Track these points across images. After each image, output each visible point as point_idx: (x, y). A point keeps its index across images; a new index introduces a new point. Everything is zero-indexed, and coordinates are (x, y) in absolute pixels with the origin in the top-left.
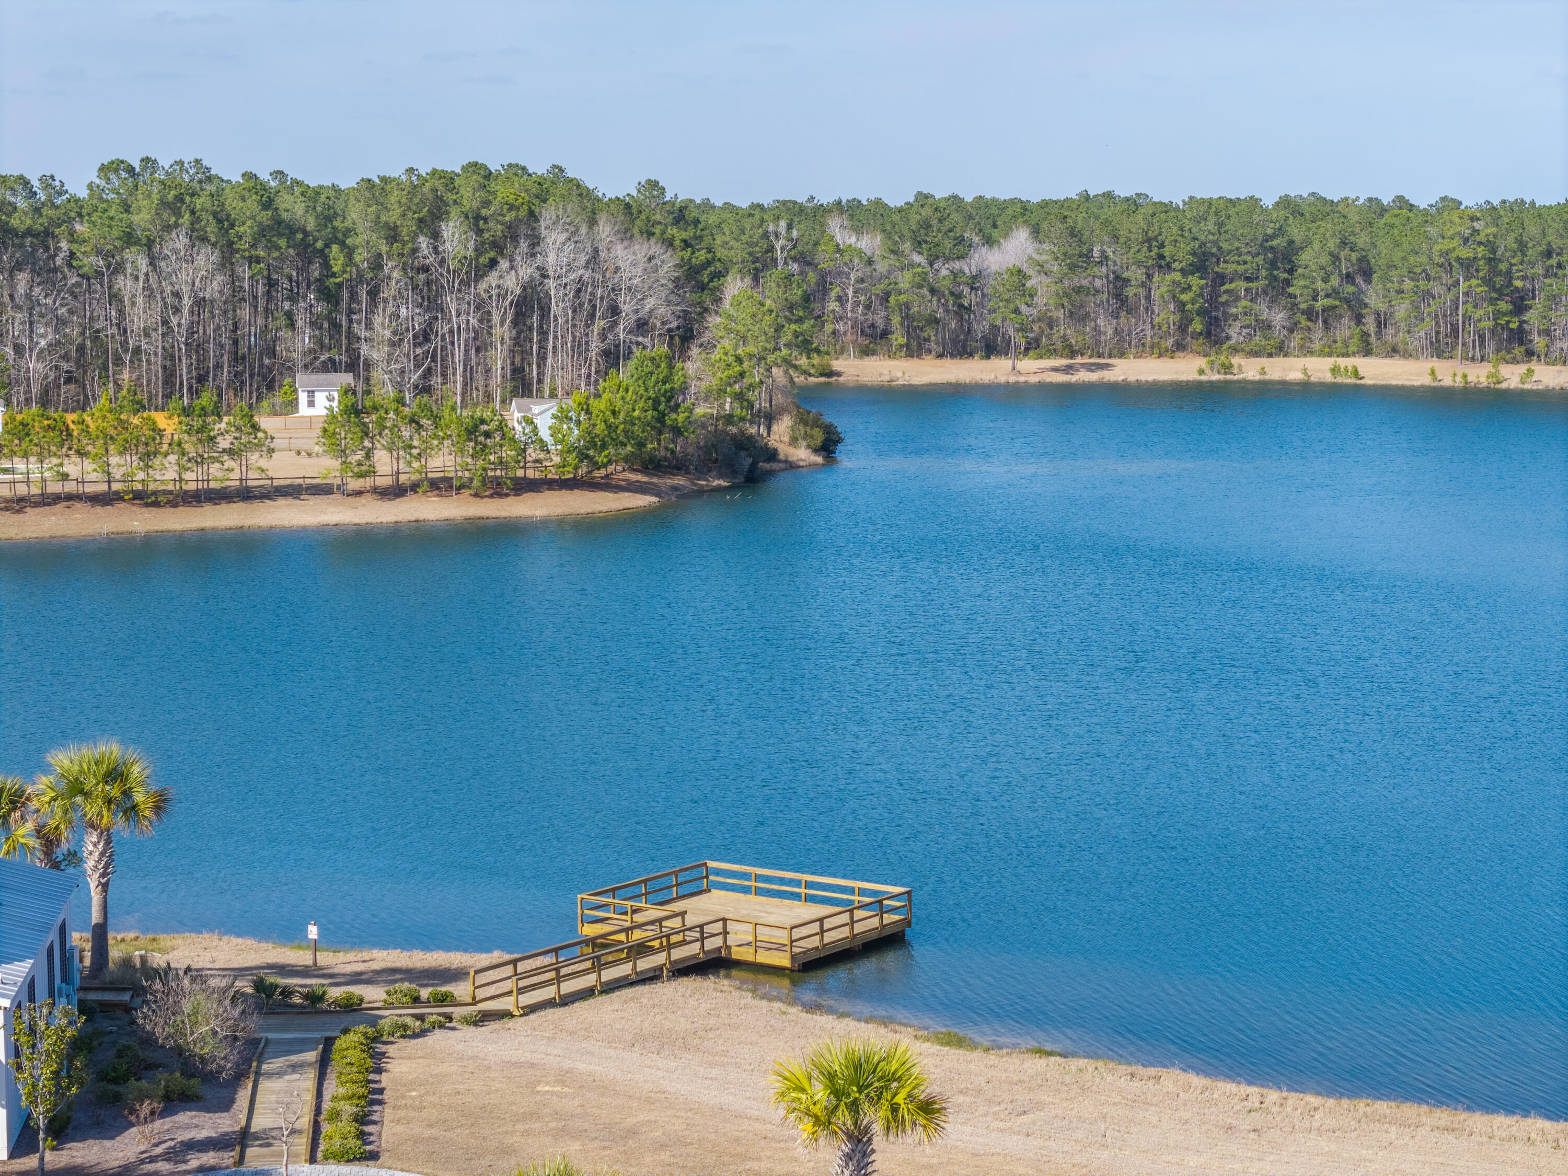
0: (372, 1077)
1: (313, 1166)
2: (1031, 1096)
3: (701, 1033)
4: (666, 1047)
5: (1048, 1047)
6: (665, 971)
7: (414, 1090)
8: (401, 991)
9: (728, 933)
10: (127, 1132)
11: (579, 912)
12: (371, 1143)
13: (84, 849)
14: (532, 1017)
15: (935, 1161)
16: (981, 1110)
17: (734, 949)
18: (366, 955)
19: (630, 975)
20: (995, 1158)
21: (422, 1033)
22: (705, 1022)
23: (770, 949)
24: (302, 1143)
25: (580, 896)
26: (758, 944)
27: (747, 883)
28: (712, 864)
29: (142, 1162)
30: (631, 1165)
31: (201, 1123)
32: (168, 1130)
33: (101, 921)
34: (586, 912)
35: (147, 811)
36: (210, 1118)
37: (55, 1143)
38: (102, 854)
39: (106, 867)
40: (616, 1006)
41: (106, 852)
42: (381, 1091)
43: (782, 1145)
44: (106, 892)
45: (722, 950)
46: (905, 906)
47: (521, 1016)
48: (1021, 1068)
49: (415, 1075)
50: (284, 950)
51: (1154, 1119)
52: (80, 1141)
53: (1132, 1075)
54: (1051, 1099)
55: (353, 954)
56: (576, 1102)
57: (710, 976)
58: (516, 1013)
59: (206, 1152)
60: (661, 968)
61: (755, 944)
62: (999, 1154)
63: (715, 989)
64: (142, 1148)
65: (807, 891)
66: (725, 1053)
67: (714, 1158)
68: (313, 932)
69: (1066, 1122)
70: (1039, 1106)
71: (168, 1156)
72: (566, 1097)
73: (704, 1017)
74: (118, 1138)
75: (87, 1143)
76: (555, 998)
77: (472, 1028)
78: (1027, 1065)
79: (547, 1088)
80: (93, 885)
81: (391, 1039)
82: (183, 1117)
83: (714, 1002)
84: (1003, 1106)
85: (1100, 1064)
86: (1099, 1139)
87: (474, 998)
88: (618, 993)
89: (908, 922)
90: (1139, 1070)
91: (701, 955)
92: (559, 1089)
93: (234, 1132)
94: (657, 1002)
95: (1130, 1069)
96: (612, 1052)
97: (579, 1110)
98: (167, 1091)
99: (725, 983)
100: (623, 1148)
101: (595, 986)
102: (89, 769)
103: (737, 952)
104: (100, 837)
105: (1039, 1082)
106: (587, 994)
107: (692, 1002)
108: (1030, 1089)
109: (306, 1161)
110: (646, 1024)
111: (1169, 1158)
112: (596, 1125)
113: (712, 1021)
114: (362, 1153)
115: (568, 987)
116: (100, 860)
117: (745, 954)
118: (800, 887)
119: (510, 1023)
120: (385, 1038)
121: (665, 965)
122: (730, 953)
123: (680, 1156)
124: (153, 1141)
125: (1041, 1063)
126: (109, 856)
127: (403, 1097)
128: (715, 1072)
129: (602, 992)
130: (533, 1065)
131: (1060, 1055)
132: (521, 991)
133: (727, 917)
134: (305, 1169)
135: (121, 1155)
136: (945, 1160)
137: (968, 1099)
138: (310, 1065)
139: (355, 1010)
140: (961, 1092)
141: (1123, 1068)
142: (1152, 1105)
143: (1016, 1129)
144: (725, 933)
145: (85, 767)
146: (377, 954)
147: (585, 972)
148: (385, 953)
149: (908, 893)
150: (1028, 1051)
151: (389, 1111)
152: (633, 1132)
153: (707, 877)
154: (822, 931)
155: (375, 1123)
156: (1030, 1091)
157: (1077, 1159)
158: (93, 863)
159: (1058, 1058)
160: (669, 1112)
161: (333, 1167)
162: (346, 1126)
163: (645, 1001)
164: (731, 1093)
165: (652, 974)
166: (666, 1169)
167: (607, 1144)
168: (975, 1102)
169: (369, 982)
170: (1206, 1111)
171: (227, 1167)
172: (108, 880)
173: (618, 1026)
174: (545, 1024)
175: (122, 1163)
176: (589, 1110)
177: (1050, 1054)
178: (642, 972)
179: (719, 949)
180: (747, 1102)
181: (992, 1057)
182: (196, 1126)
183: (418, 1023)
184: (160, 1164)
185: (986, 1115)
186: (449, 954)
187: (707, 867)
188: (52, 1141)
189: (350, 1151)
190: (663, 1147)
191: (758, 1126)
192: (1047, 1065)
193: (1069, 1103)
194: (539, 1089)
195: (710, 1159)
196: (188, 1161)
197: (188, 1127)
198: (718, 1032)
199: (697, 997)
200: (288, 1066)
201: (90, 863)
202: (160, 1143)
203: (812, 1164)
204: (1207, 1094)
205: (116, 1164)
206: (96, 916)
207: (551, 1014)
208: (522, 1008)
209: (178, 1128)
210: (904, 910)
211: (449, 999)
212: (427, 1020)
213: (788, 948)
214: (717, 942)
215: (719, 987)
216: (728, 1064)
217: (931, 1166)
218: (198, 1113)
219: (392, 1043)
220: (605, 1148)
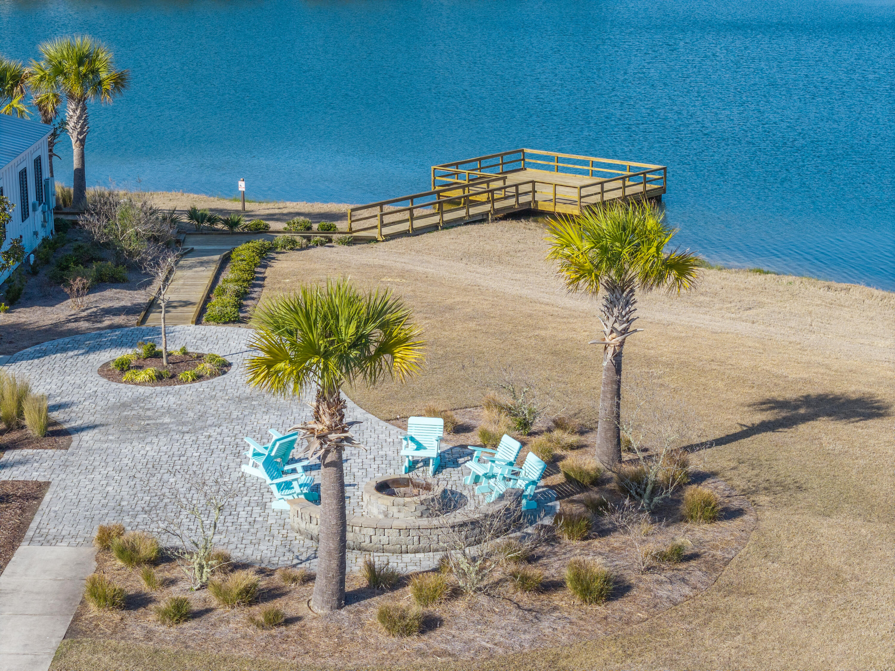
0: (258, 270)
1: (197, 326)
2: (754, 298)
3: (512, 253)
4: (486, 261)
5: (766, 269)
6: (490, 216)
7: (288, 278)
8: (298, 223)
9: (536, 192)
10: (65, 302)
11: (432, 178)
12: (246, 312)
13: (67, 114)
14: (391, 242)
15: (683, 335)
16: (717, 306)
17: (539, 203)
18: (281, 205)
19: (465, 217)
20: (729, 336)
21: (308, 247)
22: (516, 247)
23: (565, 204)
24: (192, 311)
25: (433, 167)
26: (557, 200)
27: (551, 163)
28: (528, 151)
29: (69, 321)
30: (445, 330)
31: (122, 297)
32: (96, 301)
33: (80, 167)
34: (437, 178)
35: (107, 86)
36: (130, 294)
37: (7, 307)
38: (79, 118)
39: (82, 127)
40: (452, 236)
41: (82, 117)
42: (263, 279)
43: (565, 320)
44: (83, 146)
45: (532, 204)
46: (662, 178)
47: (383, 241)
48: (746, 281)
49: (291, 269)
50: (225, 201)
51: (848, 316)
52: (28, 307)
53: (829, 288)
54: (770, 301)
55: (272, 204)
56: (409, 289)
57: (522, 220)
58: (380, 239)
59: (120, 315)
60: (487, 214)
61: (555, 201)
62: (732, 333)
63: (524, 228)
64: (73, 312)
65: (593, 169)
66: (528, 266)
67: (511, 327)
68: (242, 186)
69: (781, 315)
70: (761, 305)
71: (87, 319)
72: (403, 285)
73: (515, 244)
74: (57, 306)
75: (34, 308)
76: (409, 230)
77: (346, 247)
78: (750, 279)
79: (389, 280)
80: (73, 140)
81: (284, 250)
82: (109, 293)
83: (523, 235)
84: (733, 304)
85: (804, 279)
86: (808, 327)
87: (351, 229)
88: (455, 229)
89: (663, 190)
90: (834, 284)
91: (516, 206)
92: (398, 280)
93: (144, 304)
94: (482, 234)
95: (827, 283)
96: (445, 262)
97: (411, 293)
98: (101, 275)
99: (532, 225)
100: (441, 319)
101: (439, 223)
102: (68, 55)
103: (542, 205)
104: (77, 106)
105: (760, 290)
106: (434, 228)
107: (508, 235)
108: (753, 294)
109: (192, 322)
110: (472, 246)
111: (862, 341)
112: (422, 303)
113: (521, 246)
114: (236, 317)
115: (418, 224)
116: (78, 122)
117: (549, 207)
118: (588, 166)
119: (375, 245)
120: (278, 250)
121: (490, 211)
122: (537, 205)
123: (485, 325)
124: (82, 308)
125: (760, 278)
126: (85, 119)
127: (279, 282)
128: (519, 276)
129: (443, 228)
130: (382, 267)
131: (775, 273)
132: (383, 225)
133: (535, 180)
134: (191, 328)
135: (56, 316)
136: (691, 335)
137: (708, 299)
138: (214, 262)
139: (261, 232)
140: (702, 294)
141: (821, 283)
142: (845, 306)
143: (744, 318)
144: (534, 191)
145: (65, 53)
146: (288, 204)
147: (433, 215)
148: (295, 204)
149: (664, 169)
150: (750, 271)
151: (266, 291)
152: (451, 308)
153: (524, 160)
154: (603, 192)
155: (253, 299)
156: (753, 295)
157: (792, 339)
158: (73, 124)
159: (773, 275)
160: (480, 297)
161: (213, 327)
162: (229, 298)
163: (474, 234)
164: (529, 289)
165: (481, 218)
166: (472, 333)
167: (428, 316)
168: (712, 301)
169: (277, 220)
170: (886, 312)
171: (132, 326)
172: (85, 136)
173: (452, 247)
174: (400, 246)
175: (54, 322)
176: (418, 294)
177: (768, 273)
178: (473, 216)
179: (529, 203)
180: (541, 294)
181: (725, 274)
182: (118, 299)
183: (305, 241)
184: (82, 323)
185: (721, 309)
186: (340, 205)
187: (524, 153)
188: (5, 305)
189: (226, 316)
190: (472, 318)
191: (548, 308)
192: (766, 279)
193: (782, 303)
194: (383, 280)
195: (508, 328)
196: (104, 321)
197: (111, 299)
198: (525, 253)
199: (511, 232)
200: (198, 263)
201: (72, 124)
202: (87, 309)
203: (587, 333)
204: (885, 301)
205: (50, 322)
206: (76, 164)
207: (405, 240)
208: (385, 236)
209: (103, 300)
210: (662, 181)
211: (332, 229)
212: (312, 240)
213: (578, 203)
214: (528, 198)
215: (528, 227)
216: (530, 272)
217: (681, 338)
218: (122, 291)
219: (283, 253)
220: (426, 318)
